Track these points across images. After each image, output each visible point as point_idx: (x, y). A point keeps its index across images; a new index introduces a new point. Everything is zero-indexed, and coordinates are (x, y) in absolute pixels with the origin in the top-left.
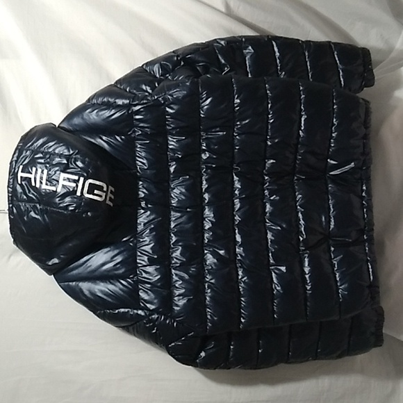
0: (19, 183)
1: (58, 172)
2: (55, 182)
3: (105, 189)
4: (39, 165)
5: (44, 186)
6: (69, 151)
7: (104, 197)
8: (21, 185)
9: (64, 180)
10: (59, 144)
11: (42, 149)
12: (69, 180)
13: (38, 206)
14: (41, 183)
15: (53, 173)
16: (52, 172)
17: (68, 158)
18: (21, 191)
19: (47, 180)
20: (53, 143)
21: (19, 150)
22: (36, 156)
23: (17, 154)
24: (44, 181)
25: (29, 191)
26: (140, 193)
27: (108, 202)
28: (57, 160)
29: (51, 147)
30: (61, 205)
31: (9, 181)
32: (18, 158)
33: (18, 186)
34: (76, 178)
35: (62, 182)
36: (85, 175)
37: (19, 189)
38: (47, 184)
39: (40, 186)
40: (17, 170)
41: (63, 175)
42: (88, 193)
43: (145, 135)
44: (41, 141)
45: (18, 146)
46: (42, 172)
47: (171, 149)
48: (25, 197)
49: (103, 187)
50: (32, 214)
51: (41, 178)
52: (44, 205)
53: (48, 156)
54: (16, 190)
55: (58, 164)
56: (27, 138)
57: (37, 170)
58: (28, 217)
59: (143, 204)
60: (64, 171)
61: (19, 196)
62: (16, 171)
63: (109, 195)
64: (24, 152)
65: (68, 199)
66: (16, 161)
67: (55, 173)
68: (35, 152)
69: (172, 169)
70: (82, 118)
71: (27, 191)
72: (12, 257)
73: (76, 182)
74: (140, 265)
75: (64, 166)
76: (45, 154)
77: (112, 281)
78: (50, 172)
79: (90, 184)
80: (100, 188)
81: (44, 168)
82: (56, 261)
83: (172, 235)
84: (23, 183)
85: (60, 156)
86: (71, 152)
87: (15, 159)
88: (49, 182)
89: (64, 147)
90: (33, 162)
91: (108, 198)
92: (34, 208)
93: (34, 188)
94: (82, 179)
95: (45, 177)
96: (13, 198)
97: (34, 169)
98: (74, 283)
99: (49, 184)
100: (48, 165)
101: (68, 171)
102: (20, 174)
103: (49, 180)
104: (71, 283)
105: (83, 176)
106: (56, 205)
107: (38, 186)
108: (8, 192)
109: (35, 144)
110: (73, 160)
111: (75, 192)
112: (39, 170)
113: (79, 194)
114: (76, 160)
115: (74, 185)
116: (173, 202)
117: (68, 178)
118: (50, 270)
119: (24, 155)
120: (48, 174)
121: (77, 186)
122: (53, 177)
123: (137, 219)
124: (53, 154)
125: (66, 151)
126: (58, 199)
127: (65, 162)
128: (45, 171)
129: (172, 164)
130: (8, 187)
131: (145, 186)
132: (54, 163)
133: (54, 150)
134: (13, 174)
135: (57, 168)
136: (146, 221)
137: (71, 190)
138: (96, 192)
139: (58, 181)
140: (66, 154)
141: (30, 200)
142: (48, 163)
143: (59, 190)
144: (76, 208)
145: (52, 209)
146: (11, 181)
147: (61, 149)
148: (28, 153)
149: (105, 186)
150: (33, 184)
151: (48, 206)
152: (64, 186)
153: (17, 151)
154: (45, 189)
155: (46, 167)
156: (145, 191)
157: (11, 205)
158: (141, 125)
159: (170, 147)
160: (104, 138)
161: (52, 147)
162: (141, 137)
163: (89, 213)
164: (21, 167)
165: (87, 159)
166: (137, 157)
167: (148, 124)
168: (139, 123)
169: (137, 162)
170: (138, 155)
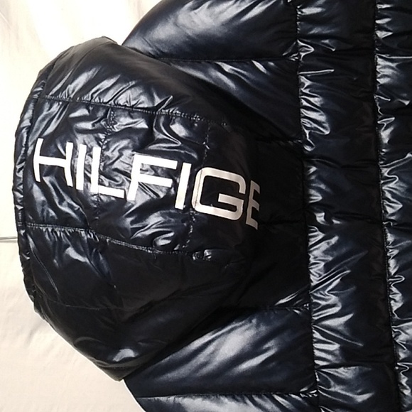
0: (38, 179)
1: (127, 153)
2: (120, 178)
3: (242, 190)
4: (80, 138)
5: (95, 188)
6: (152, 99)
7: (240, 209)
8: (42, 185)
9: (143, 171)
10: (126, 81)
11: (87, 98)
12: (155, 170)
13: (83, 233)
14: (87, 179)
15: (116, 154)
16: (112, 153)
17: (150, 115)
18: (43, 198)
19: (101, 173)
20: (113, 81)
21: (36, 102)
22: (73, 115)
23: (29, 114)
24: (94, 176)
25: (62, 200)
26: (313, 192)
27: (251, 222)
28: (124, 121)
29: (108, 89)
30: (139, 234)
31: (15, 177)
32: (33, 120)
33: (36, 187)
34: (172, 164)
35: (137, 177)
36: (195, 156)
37: (38, 195)
38: (101, 183)
39: (86, 187)
40: (31, 149)
41: (141, 160)
42: (202, 202)
43: (322, 56)
44: (82, 80)
45: (32, 93)
46: (89, 151)
47: (382, 86)
48: (52, 213)
49: (237, 185)
50: (71, 252)
51: (88, 168)
52: (97, 233)
53: (101, 114)
54: (32, 196)
55: (128, 132)
56: (51, 75)
57: (75, 148)
58: (61, 260)
59: (320, 217)
60: (141, 148)
61: (39, 210)
62: (29, 152)
63: (253, 204)
64: (47, 106)
65: (155, 219)
66: (30, 129)
67: (121, 155)
68: (70, 105)
69: (385, 135)
70: (176, 24)
71: (57, 201)
72: (36, 336)
73: (174, 174)
74: (321, 363)
75: (141, 135)
76: (94, 108)
77: (257, 399)
78: (108, 153)
79: (207, 178)
80: (230, 188)
81: (94, 143)
82: (129, 353)
83: (394, 289)
84: (47, 180)
85: (131, 111)
86: (158, 101)
87: (27, 123)
88: (107, 177)
89: (138, 91)
90: (67, 131)
91: (249, 211)
92: (75, 240)
93: (72, 192)
94: (187, 168)
95: (96, 164)
96: (26, 214)
97: (69, 146)
98: (171, 398)
99: (106, 181)
100: (102, 136)
101: (153, 147)
102: (39, 160)
103: (108, 173)
104: (163, 399)
105: (189, 160)
106: (127, 234)
107: (80, 186)
108: (16, 202)
109: (71, 87)
110: (162, 119)
111: (170, 199)
112: (82, 149)
113: (180, 204)
114: (169, 120)
115: (168, 182)
116: (390, 210)
117: (152, 167)
118: (116, 371)
119: (45, 113)
120: (103, 158)
121: (176, 185)
122: (116, 166)
124: (113, 109)
125: (143, 98)
126: (129, 220)
127: (142, 125)
128: (97, 151)
129: (385, 121)
130: (14, 189)
131: (325, 175)
132: (117, 129)
133: (115, 97)
134: (23, 158)
135: (124, 143)
136: (330, 258)
137: (162, 195)
138: (223, 198)
139: (128, 175)
140: (146, 106)
141: (64, 220)
142: (102, 130)
143: (131, 197)
144: (175, 241)
145: (117, 242)
146: (20, 175)
147: (131, 96)
148: (55, 108)
149: (241, 182)
150: (70, 183)
151: (107, 235)
152: (143, 187)
153: (31, 105)
154: (98, 195)
155: (98, 140)
156: (323, 186)
157: (22, 232)
158: (315, 31)
159: (382, 81)
160: (227, 68)
161: (111, 90)
162: (314, 62)
163: (207, 253)
164: (40, 141)
165: (197, 118)
166: (302, 110)
167: (333, 28)
168: (310, 26)
169: (303, 120)
170: (305, 103)
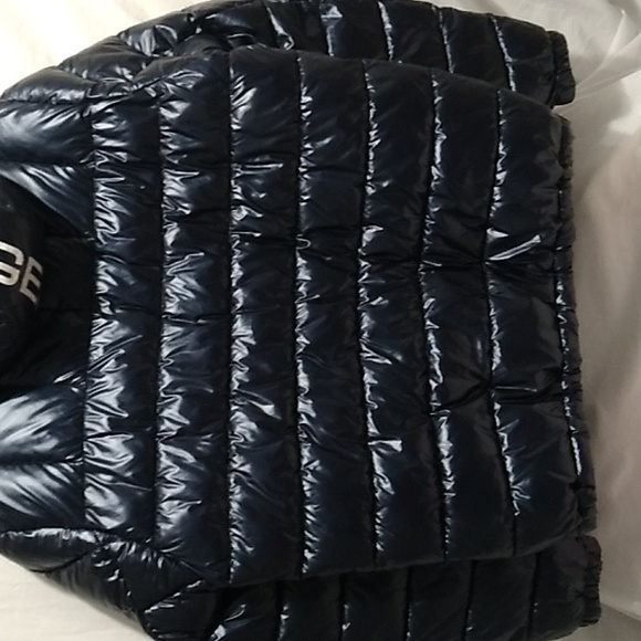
26: (99, 284)
27: (25, 291)
43: (115, 166)
47: (169, 196)
59: (105, 308)
63: (29, 276)
74: (90, 434)
77: (27, 466)
80: (8, 258)
83: (164, 372)
91: (25, 283)
116: (169, 305)
123: (90, 338)
129: (170, 227)
131: (111, 270)
136: (109, 341)
149: (19, 255)
156: (110, 280)
158: (109, 143)
159: (168, 192)
166: (97, 212)
167: (123, 141)
168: (103, 139)
169: (97, 221)
170: (99, 206)
